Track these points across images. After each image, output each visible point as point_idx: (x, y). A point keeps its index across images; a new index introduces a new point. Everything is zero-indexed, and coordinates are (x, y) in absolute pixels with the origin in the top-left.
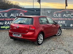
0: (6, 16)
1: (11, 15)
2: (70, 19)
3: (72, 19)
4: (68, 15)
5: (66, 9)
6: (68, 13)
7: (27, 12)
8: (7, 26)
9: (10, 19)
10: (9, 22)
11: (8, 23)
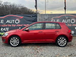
0: (2, 22)
1: (7, 22)
2: (70, 25)
3: (73, 25)
4: (68, 21)
5: (65, 14)
6: (68, 19)
7: (23, 18)
8: (3, 32)
9: (6, 26)
10: (4, 28)
11: (4, 30)
